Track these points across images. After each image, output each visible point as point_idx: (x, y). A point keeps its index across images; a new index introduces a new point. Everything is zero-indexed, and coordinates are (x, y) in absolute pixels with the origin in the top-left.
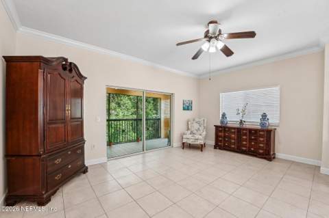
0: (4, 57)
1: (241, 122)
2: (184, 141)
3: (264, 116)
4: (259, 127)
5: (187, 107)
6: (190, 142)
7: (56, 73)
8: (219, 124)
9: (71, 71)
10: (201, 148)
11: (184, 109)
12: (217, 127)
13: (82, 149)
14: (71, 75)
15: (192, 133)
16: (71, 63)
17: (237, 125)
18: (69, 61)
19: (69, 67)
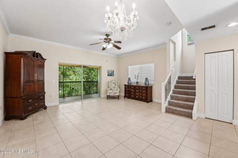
0: (5, 53)
1: (137, 82)
2: (108, 94)
3: (147, 79)
4: (144, 85)
5: (111, 74)
6: (112, 95)
7: (30, 59)
8: (127, 84)
9: (37, 57)
10: (118, 97)
11: (108, 75)
12: (125, 85)
13: (44, 96)
14: (37, 59)
15: (111, 89)
16: (37, 53)
17: (135, 85)
18: (36, 52)
19: (36, 55)
